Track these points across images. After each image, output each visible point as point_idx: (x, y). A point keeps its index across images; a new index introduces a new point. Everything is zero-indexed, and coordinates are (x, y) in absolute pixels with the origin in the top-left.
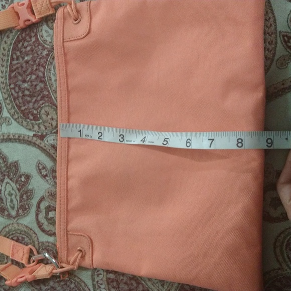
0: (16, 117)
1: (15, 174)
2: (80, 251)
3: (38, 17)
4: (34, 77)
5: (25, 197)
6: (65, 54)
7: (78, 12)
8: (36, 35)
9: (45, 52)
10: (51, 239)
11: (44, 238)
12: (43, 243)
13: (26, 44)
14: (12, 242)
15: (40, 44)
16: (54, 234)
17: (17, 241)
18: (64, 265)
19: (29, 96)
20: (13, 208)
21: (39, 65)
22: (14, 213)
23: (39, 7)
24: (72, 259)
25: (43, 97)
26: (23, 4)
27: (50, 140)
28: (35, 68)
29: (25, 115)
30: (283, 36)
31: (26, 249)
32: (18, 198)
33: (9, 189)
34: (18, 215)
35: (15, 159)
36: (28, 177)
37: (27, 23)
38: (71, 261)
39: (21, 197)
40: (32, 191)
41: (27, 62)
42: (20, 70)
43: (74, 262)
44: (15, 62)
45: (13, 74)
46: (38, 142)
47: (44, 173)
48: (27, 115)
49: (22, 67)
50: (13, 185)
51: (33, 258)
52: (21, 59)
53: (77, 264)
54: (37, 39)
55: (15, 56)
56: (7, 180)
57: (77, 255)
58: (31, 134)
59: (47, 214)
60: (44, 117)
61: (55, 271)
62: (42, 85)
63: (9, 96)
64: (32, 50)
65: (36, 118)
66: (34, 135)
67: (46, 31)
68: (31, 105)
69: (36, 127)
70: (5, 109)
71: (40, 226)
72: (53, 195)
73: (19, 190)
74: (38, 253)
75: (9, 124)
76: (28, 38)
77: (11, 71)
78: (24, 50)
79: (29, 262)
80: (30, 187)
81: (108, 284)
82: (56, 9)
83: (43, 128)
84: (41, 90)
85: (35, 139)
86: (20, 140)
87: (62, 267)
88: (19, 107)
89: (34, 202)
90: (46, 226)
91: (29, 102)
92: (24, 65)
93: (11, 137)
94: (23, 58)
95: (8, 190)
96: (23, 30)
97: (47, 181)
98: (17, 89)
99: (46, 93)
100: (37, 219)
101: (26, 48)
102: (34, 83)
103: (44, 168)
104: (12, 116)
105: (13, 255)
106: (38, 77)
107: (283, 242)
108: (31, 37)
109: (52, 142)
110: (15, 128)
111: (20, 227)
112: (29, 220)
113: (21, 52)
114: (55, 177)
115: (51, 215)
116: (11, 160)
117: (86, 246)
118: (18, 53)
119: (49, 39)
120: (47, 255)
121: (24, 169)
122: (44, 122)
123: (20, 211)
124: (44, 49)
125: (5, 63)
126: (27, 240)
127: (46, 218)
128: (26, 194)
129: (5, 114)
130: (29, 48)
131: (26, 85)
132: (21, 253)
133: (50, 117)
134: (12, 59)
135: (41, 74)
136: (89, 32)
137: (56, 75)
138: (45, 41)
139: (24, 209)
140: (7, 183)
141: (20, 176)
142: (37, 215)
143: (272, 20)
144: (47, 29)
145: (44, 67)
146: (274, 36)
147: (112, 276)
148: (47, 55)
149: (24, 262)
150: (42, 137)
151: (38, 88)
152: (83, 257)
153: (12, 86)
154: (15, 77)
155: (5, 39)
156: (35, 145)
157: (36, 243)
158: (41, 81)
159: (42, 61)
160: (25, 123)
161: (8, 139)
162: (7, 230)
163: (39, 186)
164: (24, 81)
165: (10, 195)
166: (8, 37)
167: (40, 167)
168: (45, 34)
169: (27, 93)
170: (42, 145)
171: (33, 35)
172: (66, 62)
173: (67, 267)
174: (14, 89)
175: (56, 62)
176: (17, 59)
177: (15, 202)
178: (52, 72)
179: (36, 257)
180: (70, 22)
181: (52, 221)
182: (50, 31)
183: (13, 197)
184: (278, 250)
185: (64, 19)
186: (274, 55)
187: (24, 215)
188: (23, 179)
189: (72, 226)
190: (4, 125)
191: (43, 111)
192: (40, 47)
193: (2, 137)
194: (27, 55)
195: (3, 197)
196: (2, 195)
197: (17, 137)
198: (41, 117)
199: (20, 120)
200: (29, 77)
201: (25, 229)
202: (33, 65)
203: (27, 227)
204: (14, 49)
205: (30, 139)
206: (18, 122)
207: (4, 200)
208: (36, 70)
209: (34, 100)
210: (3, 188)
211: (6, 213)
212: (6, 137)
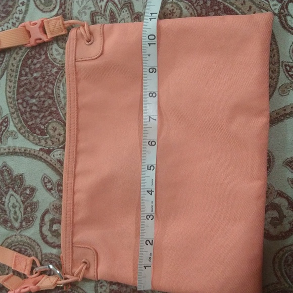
0: (22, 131)
1: (20, 187)
2: (85, 263)
3: (49, 36)
4: (42, 93)
5: (29, 209)
6: (77, 73)
7: (91, 33)
8: (46, 54)
9: (55, 70)
10: (54, 251)
11: (47, 250)
12: (46, 255)
13: (35, 61)
14: (15, 253)
15: (49, 62)
16: (59, 246)
17: (20, 252)
18: (68, 276)
19: (36, 111)
20: (16, 220)
21: (48, 82)
22: (17, 225)
23: (51, 27)
24: (76, 271)
25: (51, 113)
26: (35, 24)
27: (57, 154)
28: (43, 84)
29: (32, 129)
30: (286, 66)
31: (29, 260)
32: (22, 210)
33: (13, 200)
34: (21, 227)
35: (21, 172)
36: (33, 190)
37: (39, 42)
38: (76, 272)
39: (25, 209)
40: (36, 203)
41: (36, 79)
42: (28, 86)
43: (79, 273)
44: (23, 78)
45: (21, 90)
46: (45, 156)
47: (49, 186)
49: (31, 83)
50: (18, 197)
51: (37, 269)
52: (29, 76)
53: (81, 276)
54: (47, 58)
55: (23, 73)
56: (11, 192)
57: (82, 267)
58: (38, 148)
59: (51, 226)
60: (51, 132)
61: (59, 282)
62: (50, 101)
63: (16, 111)
64: (41, 67)
65: (43, 133)
66: (41, 150)
67: (56, 50)
68: (38, 120)
69: (43, 142)
70: (11, 124)
71: (44, 237)
72: (58, 209)
73: (23, 202)
74: (41, 265)
75: (15, 138)
76: (37, 55)
77: (19, 87)
78: (33, 67)
79: (31, 273)
80: (35, 200)
82: (68, 30)
83: (50, 143)
84: (49, 106)
85: (41, 153)
86: (26, 153)
87: (66, 279)
88: (26, 122)
89: (39, 214)
90: (50, 238)
91: (36, 117)
92: (33, 81)
93: (17, 150)
94: (32, 75)
95: (12, 202)
96: (33, 48)
97: (52, 194)
98: (25, 105)
99: (54, 109)
100: (41, 231)
101: (35, 65)
102: (43, 99)
103: (49, 181)
104: (19, 130)
105: (15, 265)
106: (46, 93)
107: (281, 259)
108: (40, 55)
109: (58, 157)
110: (21, 142)
111: (24, 239)
112: (32, 232)
113: (30, 69)
114: (61, 191)
115: (55, 227)
116: (16, 173)
117: (91, 258)
118: (27, 70)
119: (59, 58)
120: (51, 267)
121: (29, 181)
122: (51, 137)
123: (24, 223)
124: (53, 66)
125: (13, 79)
126: (29, 251)
127: (50, 230)
128: (30, 206)
129: (12, 127)
130: (38, 65)
131: (34, 101)
132: (23, 264)
133: (57, 132)
134: (21, 75)
135: (50, 91)
137: (66, 91)
138: (55, 59)
139: (28, 221)
140: (12, 195)
141: (25, 189)
142: (41, 227)
143: (275, 50)
144: (58, 48)
145: (53, 84)
146: (277, 65)
147: (115, 287)
148: (57, 73)
149: (27, 273)
150: (49, 152)
151: (46, 104)
152: (87, 269)
153: (20, 101)
154: (23, 92)
155: (14, 55)
156: (41, 159)
157: (39, 255)
158: (50, 98)
159: (51, 78)
160: (31, 138)
161: (14, 153)
162: (9, 241)
163: (44, 199)
164: (32, 97)
165: (14, 206)
166: (17, 53)
167: (45, 181)
168: (55, 53)
169: (34, 108)
170: (48, 160)
171: (43, 53)
172: (77, 81)
173: (71, 279)
174: (21, 104)
176: (26, 75)
177: (19, 214)
178: (61, 89)
179: (39, 268)
180: (83, 43)
181: (57, 234)
182: (61, 51)
183: (17, 209)
184: (277, 266)
185: (77, 39)
186: (277, 83)
187: (28, 227)
188: (28, 192)
189: (77, 238)
190: (10, 139)
191: (50, 127)
192: (49, 65)
193: (7, 150)
194: (36, 72)
195: (7, 209)
196: (6, 207)
197: (23, 150)
198: (48, 133)
199: (27, 134)
200: (37, 93)
201: (28, 241)
202: (42, 82)
203: (30, 239)
204: (23, 65)
205: (36, 153)
206: (25, 137)
207: (8, 212)
208: (45, 86)
209: (41, 115)
210: (7, 201)
211: (9, 224)
212: (11, 151)
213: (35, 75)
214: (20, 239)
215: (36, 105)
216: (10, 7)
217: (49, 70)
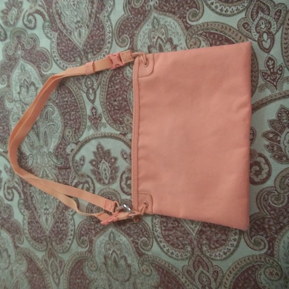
0: (109, 122)
1: (108, 157)
2: (145, 203)
3: (124, 63)
4: (120, 98)
5: (113, 171)
6: (139, 85)
7: (147, 60)
8: (123, 73)
9: (128, 83)
10: (128, 197)
11: (124, 197)
12: (123, 200)
13: (116, 78)
14: (105, 199)
15: (125, 78)
16: (131, 194)
17: (109, 198)
18: (135, 212)
19: (117, 110)
20: (106, 178)
21: (124, 91)
22: (106, 182)
23: (125, 57)
24: (140, 208)
25: (126, 111)
26: (115, 55)
27: (129, 136)
28: (121, 92)
29: (115, 121)
30: (262, 73)
31: (113, 203)
32: (110, 172)
33: (104, 166)
34: (109, 183)
35: (109, 148)
36: (116, 159)
37: (118, 66)
38: (139, 210)
39: (111, 172)
40: (118, 168)
41: (117, 89)
42: (112, 94)
43: (142, 210)
44: (110, 89)
45: (108, 97)
46: (123, 137)
47: (125, 156)
48: (116, 121)
49: (114, 92)
50: (107, 164)
51: (117, 208)
52: (113, 87)
53: (143, 211)
54: (123, 75)
55: (110, 86)
56: (103, 161)
57: (143, 206)
59: (126, 182)
60: (126, 122)
61: (130, 215)
62: (125, 103)
63: (106, 110)
64: (120, 82)
65: (121, 123)
66: (120, 134)
67: (129, 71)
68: (118, 115)
69: (121, 129)
70: (103, 118)
71: (122, 189)
72: (130, 170)
73: (110, 167)
74: (120, 205)
75: (105, 127)
76: (118, 75)
77: (107, 95)
78: (115, 82)
79: (114, 211)
80: (117, 165)
81: (161, 224)
82: (134, 58)
83: (125, 128)
84: (125, 106)
85: (120, 136)
86: (112, 136)
87: (134, 213)
88: (112, 117)
89: (119, 174)
90: (126, 189)
91: (117, 113)
92: (115, 91)
93: (106, 135)
94: (115, 87)
95: (103, 167)
96: (115, 70)
97: (127, 162)
98: (111, 106)
99: (128, 108)
100: (120, 185)
101: (116, 80)
102: (121, 102)
103: (125, 153)
104: (107, 122)
105: (105, 207)
106: (123, 98)
107: (261, 197)
108: (119, 74)
109: (130, 138)
110: (109, 130)
111: (111, 190)
112: (116, 186)
113: (114, 83)
114: (131, 159)
115: (129, 182)
116: (106, 149)
117: (148, 200)
118: (112, 84)
119: (130, 75)
120: (125, 206)
121: (113, 154)
122: (126, 125)
123: (111, 180)
124: (127, 81)
125: (104, 90)
126: (114, 198)
127: (126, 184)
128: (114, 169)
129: (104, 121)
130: (118, 81)
131: (116, 103)
132: (110, 206)
133: (129, 122)
134: (109, 87)
135: (125, 97)
136: (152, 72)
137: (133, 97)
138: (128, 76)
139: (113, 179)
140: (104, 163)
141: (111, 159)
142: (121, 182)
144: (130, 69)
145: (127, 92)
146: (257, 73)
148: (129, 85)
149: (111, 211)
150: (125, 135)
151: (123, 105)
152: (147, 207)
153: (108, 104)
154: (110, 98)
155: (105, 75)
156: (120, 139)
157: (120, 200)
158: (125, 101)
159: (126, 88)
160: (115, 126)
161: (105, 136)
162: (102, 192)
163: (122, 164)
164: (115, 101)
165: (105, 170)
166: (106, 74)
167: (123, 153)
168: (128, 72)
169: (116, 108)
170: (125, 140)
171: (121, 72)
172: (139, 90)
173: (137, 213)
174: (109, 105)
175: (133, 89)
176: (111, 87)
177: (108, 175)
178: (131, 95)
179: (119, 208)
180: (143, 65)
181: (129, 186)
182: (131, 70)
183: (107, 172)
185: (139, 64)
187: (113, 183)
188: (113, 160)
189: (140, 188)
190: (102, 128)
191: (125, 119)
192: (125, 80)
193: (101, 135)
194: (117, 85)
195: (101, 172)
196: (100, 171)
197: (110, 134)
198: (124, 123)
199: (112, 124)
200: (118, 98)
201: (113, 192)
202: (120, 91)
203: (114, 190)
204: (109, 81)
205: (118, 136)
206: (111, 126)
207: (101, 174)
208: (122, 94)
209: (120, 112)
210: (101, 167)
211: (102, 182)
212: (103, 135)
213: (117, 87)
214: (108, 191)
215: (117, 106)
216: (102, 45)
217: (124, 84)
